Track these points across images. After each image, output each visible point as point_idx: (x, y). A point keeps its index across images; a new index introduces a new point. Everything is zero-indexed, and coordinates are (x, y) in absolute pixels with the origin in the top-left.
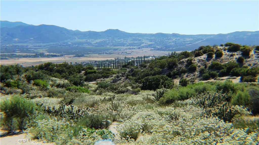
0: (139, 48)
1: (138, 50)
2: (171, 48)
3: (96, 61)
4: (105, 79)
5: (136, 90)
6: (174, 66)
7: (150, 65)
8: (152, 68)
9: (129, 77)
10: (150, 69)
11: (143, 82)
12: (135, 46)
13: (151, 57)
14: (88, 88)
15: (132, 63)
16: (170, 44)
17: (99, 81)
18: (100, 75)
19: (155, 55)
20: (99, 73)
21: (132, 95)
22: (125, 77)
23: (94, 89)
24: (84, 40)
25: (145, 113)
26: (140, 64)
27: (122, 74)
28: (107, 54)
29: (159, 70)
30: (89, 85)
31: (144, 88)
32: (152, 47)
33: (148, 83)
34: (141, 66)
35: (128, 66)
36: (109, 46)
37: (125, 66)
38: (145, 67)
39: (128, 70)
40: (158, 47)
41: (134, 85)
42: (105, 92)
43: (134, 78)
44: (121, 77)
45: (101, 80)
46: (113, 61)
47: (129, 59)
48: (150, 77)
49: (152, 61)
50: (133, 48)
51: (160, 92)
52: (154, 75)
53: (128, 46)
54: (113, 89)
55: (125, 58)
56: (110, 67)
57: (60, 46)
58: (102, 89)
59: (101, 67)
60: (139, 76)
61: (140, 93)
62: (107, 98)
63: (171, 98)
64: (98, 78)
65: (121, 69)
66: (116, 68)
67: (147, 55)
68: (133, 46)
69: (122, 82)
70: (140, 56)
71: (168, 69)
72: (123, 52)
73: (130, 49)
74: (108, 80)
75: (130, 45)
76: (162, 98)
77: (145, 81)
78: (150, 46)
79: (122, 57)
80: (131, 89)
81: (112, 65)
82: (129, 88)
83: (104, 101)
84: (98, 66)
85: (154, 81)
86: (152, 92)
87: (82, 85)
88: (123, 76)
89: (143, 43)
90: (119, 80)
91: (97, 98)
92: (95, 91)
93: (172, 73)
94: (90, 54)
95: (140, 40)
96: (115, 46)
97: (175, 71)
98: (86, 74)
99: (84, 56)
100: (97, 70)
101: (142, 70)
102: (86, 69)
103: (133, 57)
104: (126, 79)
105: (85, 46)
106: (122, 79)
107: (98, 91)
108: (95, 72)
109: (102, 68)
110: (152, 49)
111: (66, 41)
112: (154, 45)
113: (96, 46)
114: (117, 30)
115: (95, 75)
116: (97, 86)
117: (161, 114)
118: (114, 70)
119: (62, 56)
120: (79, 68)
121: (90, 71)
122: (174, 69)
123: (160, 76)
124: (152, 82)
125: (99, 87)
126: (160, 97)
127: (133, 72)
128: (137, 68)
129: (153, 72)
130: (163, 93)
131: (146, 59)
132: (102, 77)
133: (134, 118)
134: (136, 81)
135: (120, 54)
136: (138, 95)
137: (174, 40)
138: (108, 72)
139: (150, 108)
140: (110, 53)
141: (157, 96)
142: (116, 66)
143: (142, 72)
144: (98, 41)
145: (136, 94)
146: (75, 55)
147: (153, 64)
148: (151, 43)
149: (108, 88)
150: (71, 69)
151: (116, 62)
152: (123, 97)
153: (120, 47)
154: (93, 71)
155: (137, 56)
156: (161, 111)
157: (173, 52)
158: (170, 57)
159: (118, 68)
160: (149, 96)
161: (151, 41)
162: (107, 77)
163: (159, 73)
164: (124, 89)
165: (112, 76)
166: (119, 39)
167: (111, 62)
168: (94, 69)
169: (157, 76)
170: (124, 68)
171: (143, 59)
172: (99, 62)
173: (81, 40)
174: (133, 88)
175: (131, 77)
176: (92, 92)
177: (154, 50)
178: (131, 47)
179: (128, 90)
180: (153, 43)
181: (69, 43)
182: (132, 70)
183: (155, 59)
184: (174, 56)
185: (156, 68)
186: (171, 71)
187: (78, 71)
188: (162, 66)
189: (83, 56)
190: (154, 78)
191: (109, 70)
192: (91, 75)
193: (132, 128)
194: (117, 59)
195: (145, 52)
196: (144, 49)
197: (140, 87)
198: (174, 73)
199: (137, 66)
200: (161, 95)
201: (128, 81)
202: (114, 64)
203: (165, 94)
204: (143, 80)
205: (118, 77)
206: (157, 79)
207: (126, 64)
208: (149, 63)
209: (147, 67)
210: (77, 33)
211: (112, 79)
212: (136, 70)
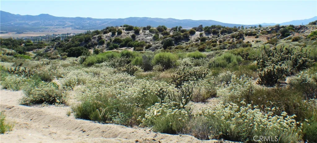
0: (63, 28)
1: (63, 29)
2: (86, 28)
3: (32, 37)
4: (40, 50)
5: (64, 57)
6: (89, 40)
7: (72, 39)
8: (73, 42)
9: (57, 48)
10: (72, 42)
11: (69, 52)
12: (60, 26)
13: (72, 34)
14: (29, 56)
15: (58, 39)
16: (86, 25)
17: (35, 51)
18: (36, 47)
19: (75, 33)
20: (35, 45)
21: (62, 61)
22: (54, 48)
23: (33, 56)
24: (23, 22)
25: (76, 72)
26: (65, 39)
27: (52, 46)
28: (40, 31)
29: (79, 43)
30: (30, 53)
31: (69, 56)
32: (73, 27)
33: (72, 52)
34: (65, 40)
35: (56, 40)
36: (41, 26)
37: (53, 40)
38: (68, 41)
39: (56, 43)
40: (77, 27)
41: (62, 54)
42: (42, 59)
43: (61, 49)
44: (51, 48)
45: (37, 51)
46: (45, 37)
47: (56, 35)
48: (73, 48)
49: (73, 36)
50: (59, 28)
51: (83, 58)
52: (76, 46)
53: (55, 26)
54: (48, 57)
55: (54, 34)
56: (42, 41)
57: (6, 25)
58: (40, 56)
59: (36, 41)
60: (64, 48)
61: (67, 59)
62: (45, 62)
63: (91, 62)
64: (35, 49)
65: (51, 42)
66: (47, 42)
67: (69, 33)
68: (59, 26)
69: (52, 52)
70: (64, 33)
71: (85, 43)
72: (51, 31)
73: (57, 28)
74: (42, 51)
75: (57, 25)
76: (85, 62)
77: (70, 51)
78: (71, 26)
79: (51, 34)
80: (60, 57)
81: (44, 39)
82: (59, 55)
83: (43, 64)
84: (34, 40)
85: (76, 51)
86: (75, 58)
87: (25, 54)
88: (53, 48)
89: (66, 24)
90: (50, 50)
91: (36, 62)
92: (34, 58)
93: (88, 45)
94: (27, 31)
95: (64, 22)
96: (46, 26)
97: (90, 43)
98: (26, 45)
99: (23, 33)
100: (34, 43)
101: (66, 43)
102: (26, 42)
103: (59, 34)
104: (55, 49)
105: (24, 26)
106: (52, 50)
107: (36, 58)
108: (32, 45)
109: (36, 42)
110: (73, 28)
111: (10, 22)
112: (74, 25)
113: (32, 26)
114: (48, 14)
115: (32, 46)
116: (35, 54)
117: (87, 72)
118: (45, 43)
119: (7, 33)
120: (20, 42)
121: (28, 44)
122: (89, 42)
123: (80, 47)
124: (75, 51)
125: (37, 55)
126: (83, 61)
127: (60, 45)
128: (62, 42)
129: (74, 44)
130: (85, 59)
131: (68, 35)
132: (37, 48)
133: (69, 75)
134: (64, 51)
135: (49, 32)
136: (65, 61)
137: (88, 22)
138: (41, 44)
139: (78, 68)
140: (43, 31)
141: (81, 61)
142: (47, 40)
143: (66, 44)
144: (33, 22)
145: (64, 60)
146: (16, 32)
147: (74, 39)
148: (72, 24)
149: (44, 55)
150: (14, 42)
151: (47, 38)
152: (55, 62)
153: (50, 27)
154: (30, 44)
155: (62, 33)
156: (87, 70)
157: (88, 31)
158: (86, 34)
159: (48, 42)
160: (74, 62)
161: (72, 23)
162: (41, 48)
163: (79, 45)
164: (55, 56)
165: (44, 48)
166: (49, 21)
167: (43, 37)
168: (31, 42)
169: (78, 47)
170: (53, 42)
171: (67, 36)
172: (34, 37)
173: (21, 22)
174: (61, 55)
175: (58, 48)
176: (32, 59)
177: (74, 29)
178: (58, 27)
179: (58, 57)
180: (73, 24)
181: (12, 24)
182: (59, 43)
183: (76, 35)
184: (89, 33)
185: (76, 42)
186: (87, 44)
187: (19, 44)
188: (81, 41)
189: (22, 33)
190: (76, 49)
191: (42, 43)
192: (29, 47)
193: (70, 81)
194: (48, 35)
195: (68, 30)
196: (67, 28)
197: (67, 55)
198: (89, 45)
199: (62, 40)
200: (84, 60)
201: (56, 51)
202: (45, 39)
203: (86, 59)
204: (69, 50)
205: (49, 48)
206: (78, 49)
207: (54, 39)
208: (71, 38)
209: (70, 41)
210: (18, 16)
211: (44, 50)
212: (62, 43)
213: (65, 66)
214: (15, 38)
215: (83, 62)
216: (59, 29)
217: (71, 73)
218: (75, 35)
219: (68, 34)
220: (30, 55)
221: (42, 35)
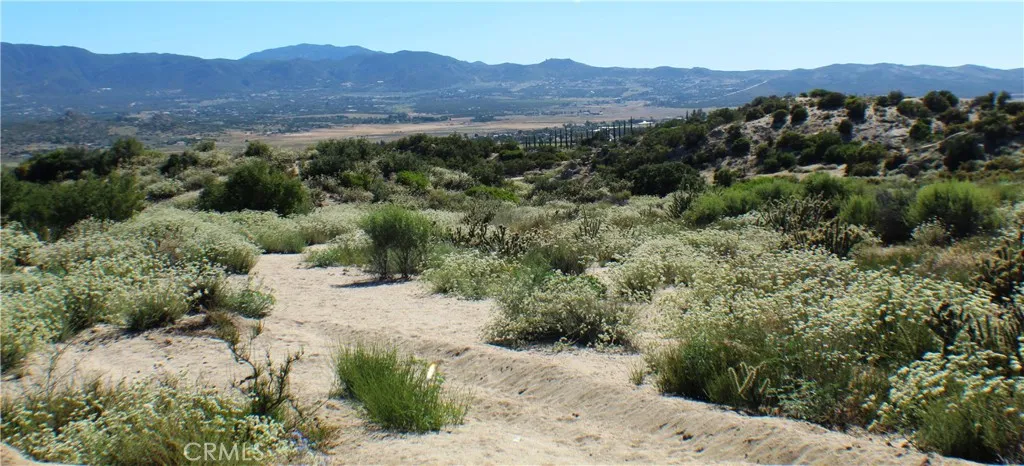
0: (618, 102)
1: (615, 106)
2: (690, 102)
3: (520, 132)
4: (544, 171)
5: (620, 195)
6: (700, 142)
7: (645, 139)
8: (648, 144)
9: (597, 165)
10: (645, 148)
11: (635, 178)
12: (608, 96)
13: (645, 122)
14: (513, 191)
15: (602, 136)
16: (689, 91)
17: (530, 175)
18: (533, 162)
19: (655, 118)
20: (530, 158)
21: (614, 207)
22: (589, 167)
23: (525, 192)
24: (493, 84)
25: (661, 242)
26: (622, 137)
27: (583, 159)
28: (547, 114)
29: (666, 151)
30: (516, 183)
31: (638, 191)
32: (647, 100)
33: (646, 180)
34: (625, 141)
35: (595, 142)
36: (549, 97)
37: (588, 142)
38: (633, 143)
39: (594, 150)
40: (662, 99)
41: (615, 184)
42: (553, 200)
43: (610, 168)
44: (578, 167)
45: (535, 174)
46: (561, 130)
47: (595, 126)
48: (651, 167)
49: (649, 128)
50: (603, 102)
51: (682, 199)
52: (657, 160)
53: (592, 96)
54: (570, 194)
55: (588, 123)
56: (553, 145)
57: (441, 97)
58: (545, 193)
59: (533, 145)
61: (630, 201)
62: (561, 211)
63: (707, 212)
64: (529, 169)
65: (580, 149)
66: (567, 146)
67: (637, 118)
68: (603, 97)
69: (583, 177)
70: (620, 119)
71: (687, 149)
72: (581, 112)
73: (598, 103)
74: (551, 174)
75: (599, 93)
76: (687, 212)
77: (638, 176)
78: (643, 95)
79: (579, 122)
80: (609, 194)
81: (558, 139)
82: (605, 190)
83: (557, 218)
84: (526, 141)
85: (660, 175)
86: (656, 200)
87: (500, 185)
88: (585, 165)
89: (627, 90)
90: (575, 173)
91: (535, 212)
92: (529, 197)
93: (695, 157)
94: (506, 115)
95: (620, 83)
96: (563, 97)
97: (702, 152)
98: (501, 158)
99: (495, 120)
100: (525, 150)
101: (627, 149)
102: (502, 149)
103: (604, 122)
104: (591, 171)
105: (497, 97)
106: (582, 172)
107: (534, 197)
108: (520, 156)
109: (535, 148)
110: (649, 102)
111: (454, 86)
112: (652, 94)
113: (521, 98)
114: (569, 61)
115: (521, 161)
116: (531, 186)
117: (696, 245)
118: (562, 150)
119: (444, 119)
120: (485, 146)
121: (509, 152)
122: (700, 148)
123: (673, 164)
124: (655, 176)
125: (538, 188)
126: (683, 208)
128: (615, 146)
129: (652, 155)
130: (689, 200)
131: (634, 126)
132: (536, 167)
133: (637, 253)
134: (621, 175)
135: (575, 114)
136: (625, 207)
137: (697, 82)
138: (549, 155)
139: (668, 231)
140: (553, 114)
141: (676, 207)
142: (566, 142)
143: (628, 155)
144: (525, 85)
145: (621, 205)
146: (473, 118)
147: (652, 138)
148: (645, 89)
150: (468, 148)
151: (567, 134)
152: (594, 209)
153: (575, 99)
154: (516, 152)
155: (614, 120)
156: (695, 238)
157: (697, 110)
158: (690, 121)
159: (571, 146)
160: (653, 209)
161: (646, 86)
162: (548, 166)
163: (668, 157)
164: (593, 193)
165: (559, 165)
166: (572, 81)
167: (554, 133)
168: (518, 148)
169: (666, 164)
170: (585, 147)
171: (628, 126)
172: (528, 132)
173: (487, 84)
174: (612, 190)
175: (603, 167)
176: (522, 200)
177: (652, 104)
178: (601, 99)
179: (601, 196)
180: (649, 89)
181: (461, 91)
182: (605, 151)
183: (657, 126)
184: (698, 118)
185: (658, 147)
186: (694, 152)
187: (483, 153)
188: (672, 142)
189: (490, 119)
190: (659, 169)
191: (551, 150)
192: (513, 163)
193: (643, 274)
194: (569, 126)
195: (633, 109)
196: (631, 104)
197: (629, 189)
198: (699, 157)
199: (614, 141)
200: (684, 205)
201: (596, 175)
202: (561, 138)
203: (692, 204)
204: (635, 172)
205: (572, 166)
206: (666, 170)
207: (591, 137)
208: (642, 134)
209: (639, 144)
210: (479, 69)
211: (559, 172)
212: (614, 150)
213: (624, 224)
214: (471, 136)
215: (680, 213)
216: (604, 106)
217: (645, 247)
218: (653, 125)
219: (631, 122)
220: (517, 187)
221: (551, 126)
